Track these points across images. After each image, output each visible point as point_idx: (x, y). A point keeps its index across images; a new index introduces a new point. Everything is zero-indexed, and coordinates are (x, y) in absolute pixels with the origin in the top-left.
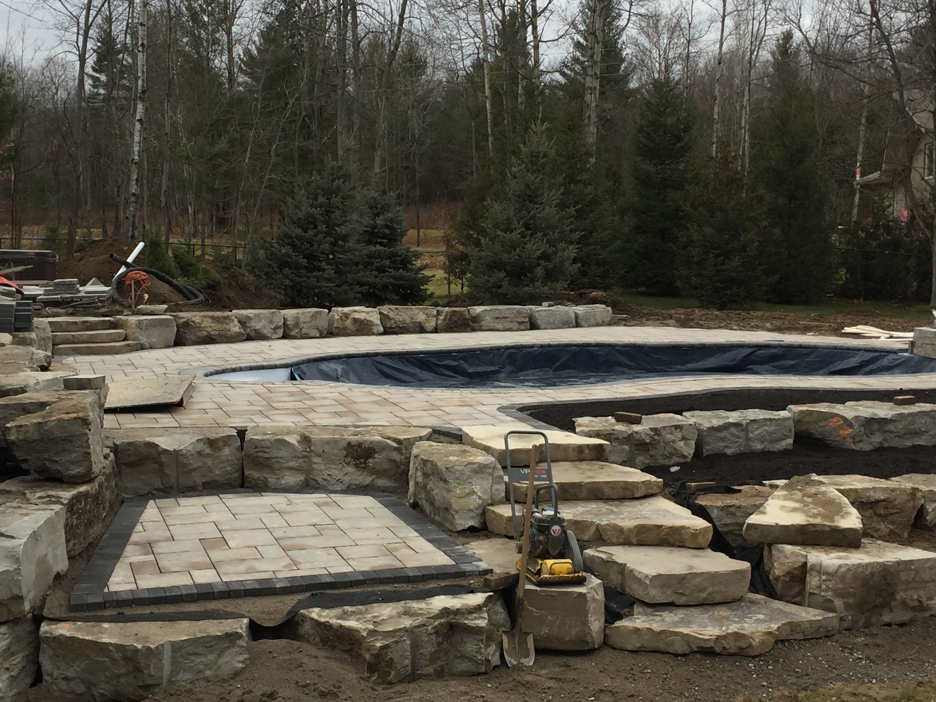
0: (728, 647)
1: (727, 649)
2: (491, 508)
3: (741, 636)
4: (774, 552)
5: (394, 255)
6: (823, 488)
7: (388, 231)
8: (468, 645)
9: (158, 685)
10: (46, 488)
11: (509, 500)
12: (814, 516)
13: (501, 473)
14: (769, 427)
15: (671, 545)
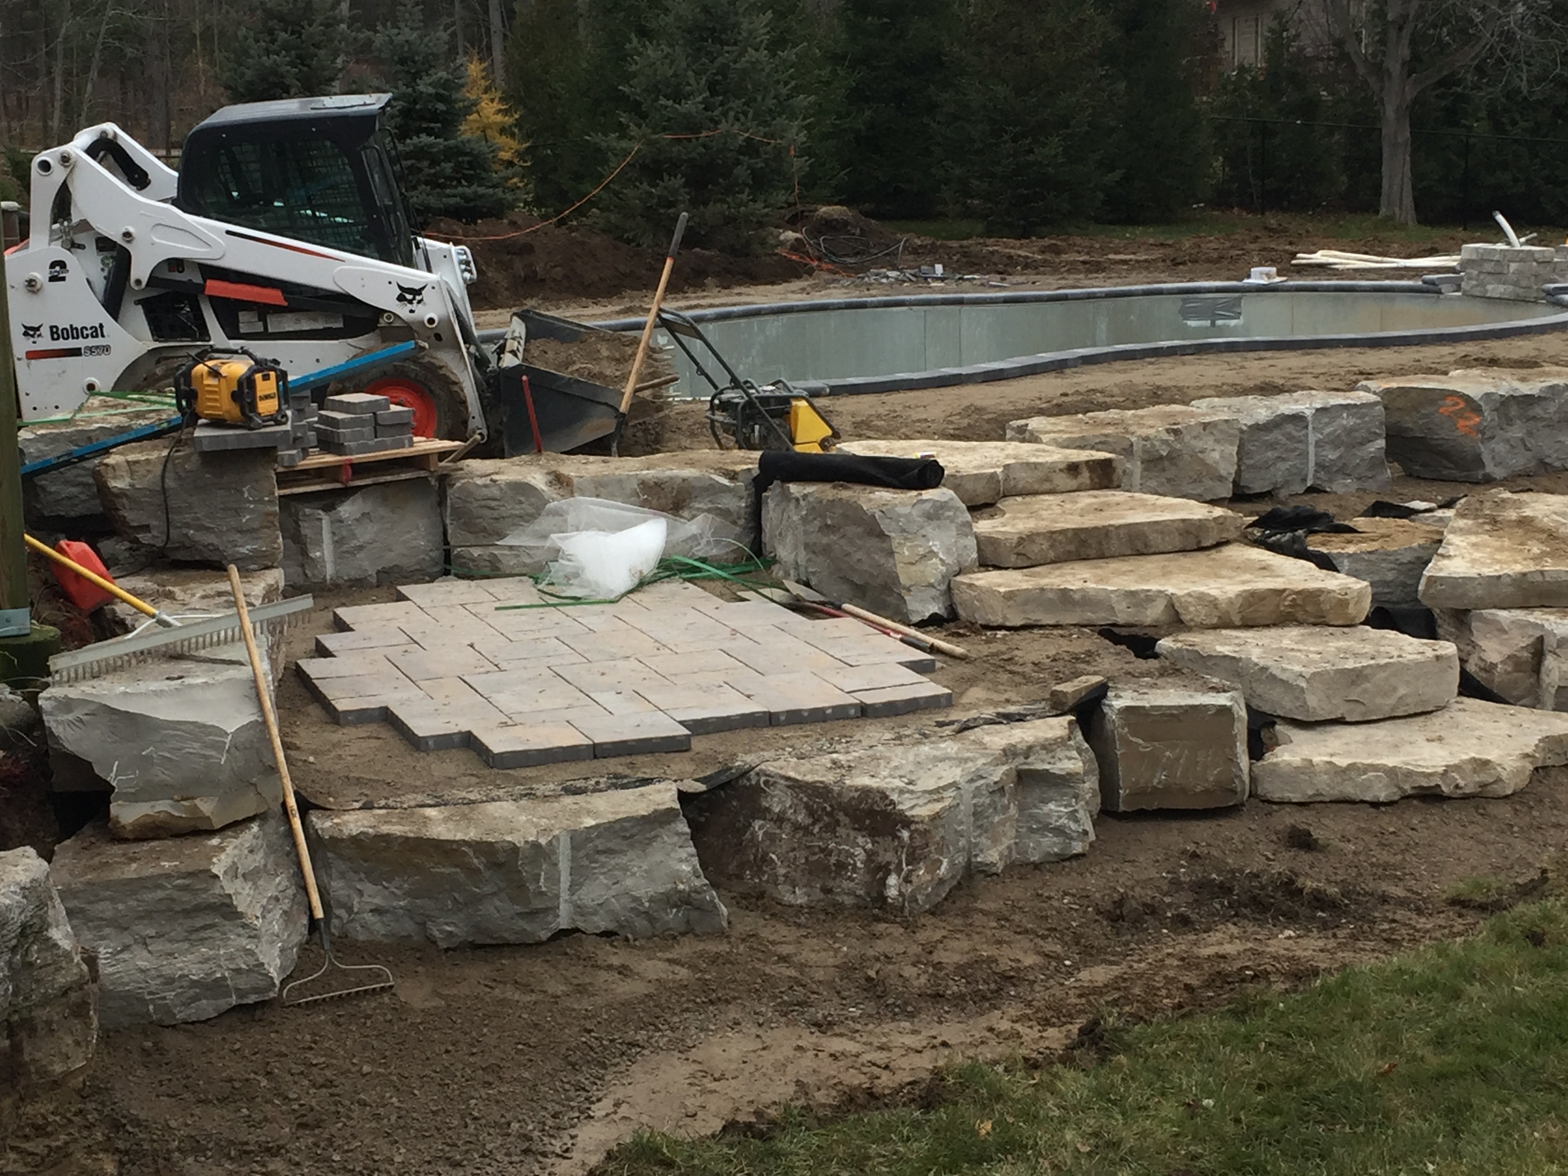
0: (1462, 783)
1: (1461, 788)
2: (963, 578)
3: (1483, 764)
4: (1474, 625)
5: (457, 152)
6: (1528, 512)
7: (441, 107)
8: (1052, 806)
9: (553, 910)
10: (202, 580)
11: (985, 564)
12: (1536, 559)
13: (968, 516)
14: (1347, 421)
15: (1300, 623)
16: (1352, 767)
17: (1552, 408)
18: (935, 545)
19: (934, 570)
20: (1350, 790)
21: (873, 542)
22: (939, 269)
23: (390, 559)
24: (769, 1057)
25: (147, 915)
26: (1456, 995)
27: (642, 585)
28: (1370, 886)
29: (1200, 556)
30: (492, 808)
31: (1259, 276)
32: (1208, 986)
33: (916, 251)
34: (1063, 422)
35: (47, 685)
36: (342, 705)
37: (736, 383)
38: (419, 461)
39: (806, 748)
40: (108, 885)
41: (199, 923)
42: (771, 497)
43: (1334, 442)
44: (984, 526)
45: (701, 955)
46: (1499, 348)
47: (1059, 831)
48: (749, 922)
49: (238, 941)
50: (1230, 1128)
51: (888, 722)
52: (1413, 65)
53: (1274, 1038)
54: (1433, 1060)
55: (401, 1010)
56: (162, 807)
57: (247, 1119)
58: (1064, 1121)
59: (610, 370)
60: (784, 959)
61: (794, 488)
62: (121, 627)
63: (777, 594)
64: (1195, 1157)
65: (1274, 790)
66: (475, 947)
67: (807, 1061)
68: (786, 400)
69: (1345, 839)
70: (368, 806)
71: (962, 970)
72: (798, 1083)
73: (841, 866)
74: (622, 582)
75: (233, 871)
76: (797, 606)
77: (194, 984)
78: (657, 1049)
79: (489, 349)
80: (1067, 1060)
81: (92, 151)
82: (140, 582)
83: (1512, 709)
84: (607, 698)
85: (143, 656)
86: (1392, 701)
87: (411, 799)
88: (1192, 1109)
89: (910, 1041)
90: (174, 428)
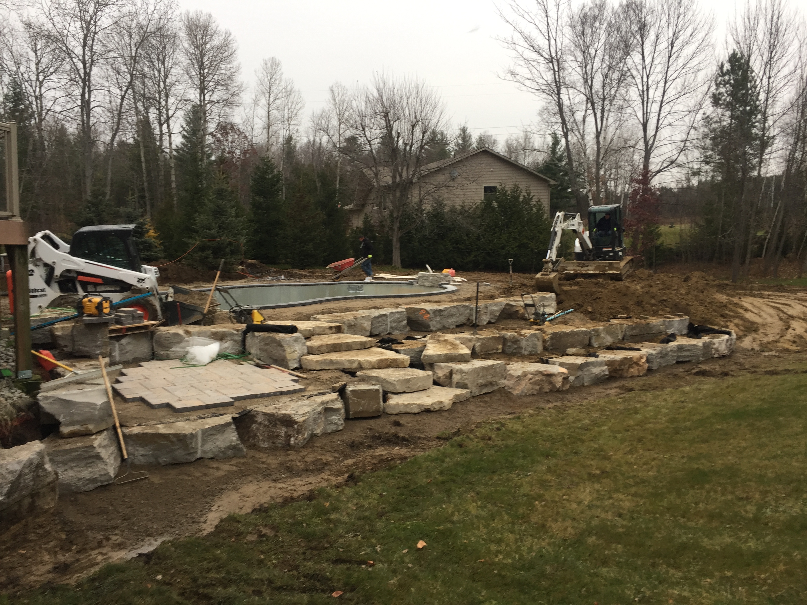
0: (436, 407)
1: (435, 409)
2: (304, 357)
3: (441, 402)
4: (435, 367)
5: (144, 243)
6: (446, 338)
7: (140, 230)
8: (334, 417)
9: (196, 452)
10: (85, 361)
11: (309, 353)
12: (450, 350)
13: (304, 341)
14: (397, 316)
15: (392, 367)
16: (408, 404)
17: (446, 313)
18: (297, 348)
19: (296, 355)
20: (408, 410)
21: (279, 348)
22: (283, 277)
23: (136, 355)
24: (261, 491)
25: (73, 460)
26: (443, 461)
27: (213, 361)
28: (416, 435)
29: (366, 350)
30: (178, 424)
31: (368, 280)
32: (379, 463)
33: (275, 272)
34: (326, 316)
35: (39, 393)
36: (128, 396)
37: (238, 306)
38: (146, 327)
39: (267, 404)
40: (60, 451)
41: (89, 461)
42: (249, 335)
43: (394, 321)
44: (309, 343)
45: (239, 463)
46: (430, 298)
47: (335, 424)
48: (252, 453)
49: (101, 466)
50: (392, 500)
51: (289, 396)
52: (400, 228)
53: (399, 475)
54: (440, 478)
55: (152, 483)
56: (76, 428)
57: (106, 519)
58: (348, 501)
59: (198, 302)
60: (263, 462)
61: (256, 334)
62: (58, 376)
63: (252, 362)
64: (384, 508)
65: (389, 411)
66: (172, 464)
67: (273, 490)
68: (251, 310)
69: (408, 423)
70: (139, 425)
71: (313, 463)
72: (271, 497)
73: (278, 436)
74: (207, 360)
75: (100, 446)
76: (258, 366)
77: (88, 480)
78: (229, 490)
79: (163, 296)
80: (346, 485)
81: (43, 238)
82: (65, 362)
83: (446, 388)
84: (208, 392)
85: (69, 383)
86: (417, 387)
87: (152, 422)
88: (381, 495)
89: (302, 483)
90: (75, 317)
